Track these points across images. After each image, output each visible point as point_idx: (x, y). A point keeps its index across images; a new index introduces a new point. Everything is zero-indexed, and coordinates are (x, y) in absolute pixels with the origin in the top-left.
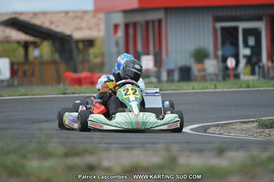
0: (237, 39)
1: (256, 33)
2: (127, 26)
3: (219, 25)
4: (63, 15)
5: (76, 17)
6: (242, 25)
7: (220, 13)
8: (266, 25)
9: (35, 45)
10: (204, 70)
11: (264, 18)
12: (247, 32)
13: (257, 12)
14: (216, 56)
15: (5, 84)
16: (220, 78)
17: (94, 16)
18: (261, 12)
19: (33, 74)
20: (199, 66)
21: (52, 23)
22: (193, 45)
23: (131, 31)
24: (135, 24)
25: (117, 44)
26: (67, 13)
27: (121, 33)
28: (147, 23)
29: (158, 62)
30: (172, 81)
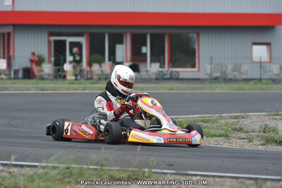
0: (65, 50)
1: (79, 45)
3: (53, 38)
6: (69, 39)
7: (53, 30)
8: (86, 39)
10: (42, 71)
11: (85, 35)
12: (73, 45)
13: (76, 30)
14: (50, 62)
16: (52, 77)
18: (83, 30)
20: (39, 68)
29: (9, 65)
30: (18, 78)
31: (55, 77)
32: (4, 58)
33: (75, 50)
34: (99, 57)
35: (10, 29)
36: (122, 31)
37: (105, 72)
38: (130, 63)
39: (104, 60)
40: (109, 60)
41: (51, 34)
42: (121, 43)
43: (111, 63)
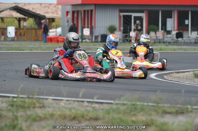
0: (131, 22)
1: (141, 19)
2: (73, 12)
3: (122, 14)
4: (39, 5)
5: (46, 6)
6: (134, 15)
7: (123, 8)
8: (146, 15)
9: (25, 20)
11: (145, 12)
12: (136, 18)
14: (120, 30)
15: (10, 39)
16: (121, 41)
17: (55, 7)
18: (144, 9)
19: (24, 35)
21: (33, 9)
22: (108, 24)
23: (76, 15)
24: (78, 11)
25: (68, 22)
26: (41, 4)
27: (70, 16)
28: (84, 11)
29: (91, 33)
30: (97, 42)
31: (124, 41)
32: (88, 28)
33: (138, 22)
34: (155, 27)
35: (92, 8)
36: (172, 9)
37: (159, 38)
38: (177, 32)
39: (159, 29)
40: (162, 29)
41: (121, 11)
42: (171, 17)
43: (163, 31)
